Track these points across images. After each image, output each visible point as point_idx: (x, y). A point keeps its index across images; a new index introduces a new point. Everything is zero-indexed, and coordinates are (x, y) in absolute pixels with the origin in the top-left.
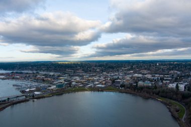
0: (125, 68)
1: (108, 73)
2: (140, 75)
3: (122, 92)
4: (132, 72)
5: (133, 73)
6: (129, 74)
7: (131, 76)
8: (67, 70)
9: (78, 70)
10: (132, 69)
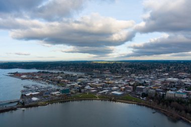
0: (160, 69)
1: (137, 75)
2: (176, 79)
3: (141, 105)
4: (167, 74)
5: (168, 76)
6: (162, 77)
7: (163, 80)
8: (94, 70)
9: (105, 70)
10: (168, 71)
